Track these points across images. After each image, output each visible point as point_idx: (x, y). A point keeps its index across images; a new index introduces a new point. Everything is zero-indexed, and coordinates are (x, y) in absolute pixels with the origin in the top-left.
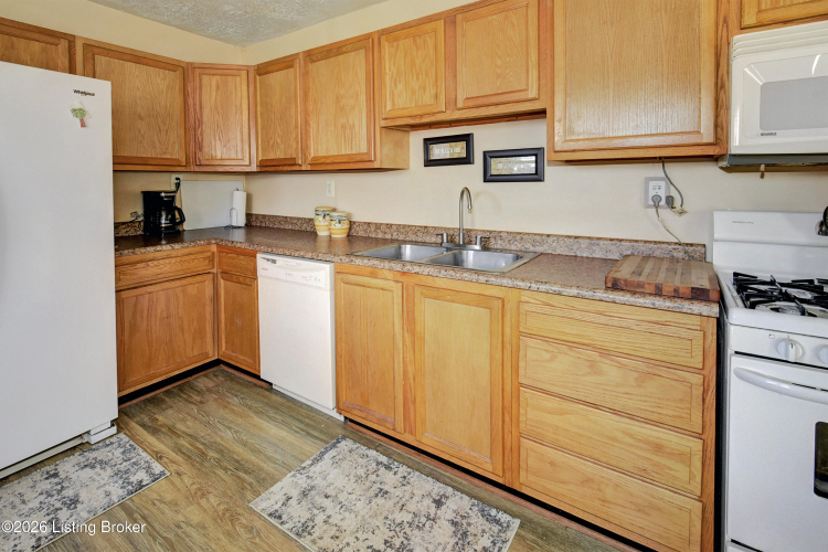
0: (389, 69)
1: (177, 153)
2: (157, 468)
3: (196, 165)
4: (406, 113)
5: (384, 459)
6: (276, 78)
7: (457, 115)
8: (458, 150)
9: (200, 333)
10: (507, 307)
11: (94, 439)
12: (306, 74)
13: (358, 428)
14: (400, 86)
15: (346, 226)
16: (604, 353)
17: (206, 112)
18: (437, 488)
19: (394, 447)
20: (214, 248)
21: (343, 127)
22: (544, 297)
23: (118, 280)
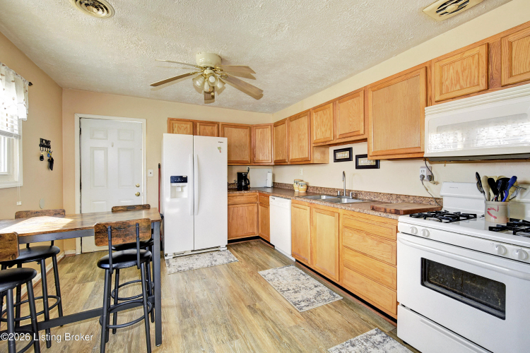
0: (315, 123)
1: (247, 158)
2: (236, 259)
3: (254, 163)
4: (320, 141)
5: (304, 273)
6: (280, 128)
7: (337, 141)
8: (346, 155)
9: (252, 223)
10: (341, 216)
11: (221, 249)
12: (289, 126)
13: (299, 263)
14: (319, 130)
15: (305, 187)
16: (368, 234)
17: (257, 142)
18: (317, 283)
19: (309, 271)
20: (258, 194)
21: (301, 147)
22: (351, 213)
23: (228, 201)
